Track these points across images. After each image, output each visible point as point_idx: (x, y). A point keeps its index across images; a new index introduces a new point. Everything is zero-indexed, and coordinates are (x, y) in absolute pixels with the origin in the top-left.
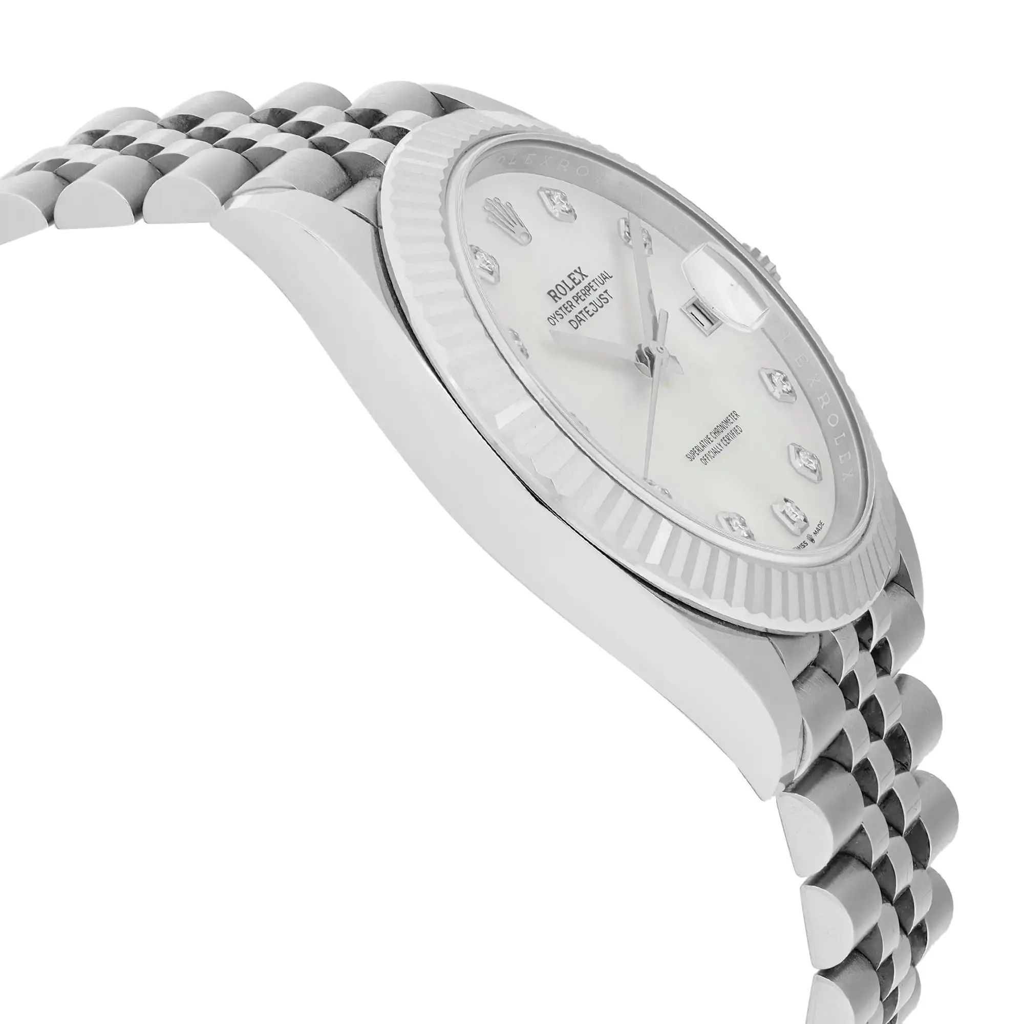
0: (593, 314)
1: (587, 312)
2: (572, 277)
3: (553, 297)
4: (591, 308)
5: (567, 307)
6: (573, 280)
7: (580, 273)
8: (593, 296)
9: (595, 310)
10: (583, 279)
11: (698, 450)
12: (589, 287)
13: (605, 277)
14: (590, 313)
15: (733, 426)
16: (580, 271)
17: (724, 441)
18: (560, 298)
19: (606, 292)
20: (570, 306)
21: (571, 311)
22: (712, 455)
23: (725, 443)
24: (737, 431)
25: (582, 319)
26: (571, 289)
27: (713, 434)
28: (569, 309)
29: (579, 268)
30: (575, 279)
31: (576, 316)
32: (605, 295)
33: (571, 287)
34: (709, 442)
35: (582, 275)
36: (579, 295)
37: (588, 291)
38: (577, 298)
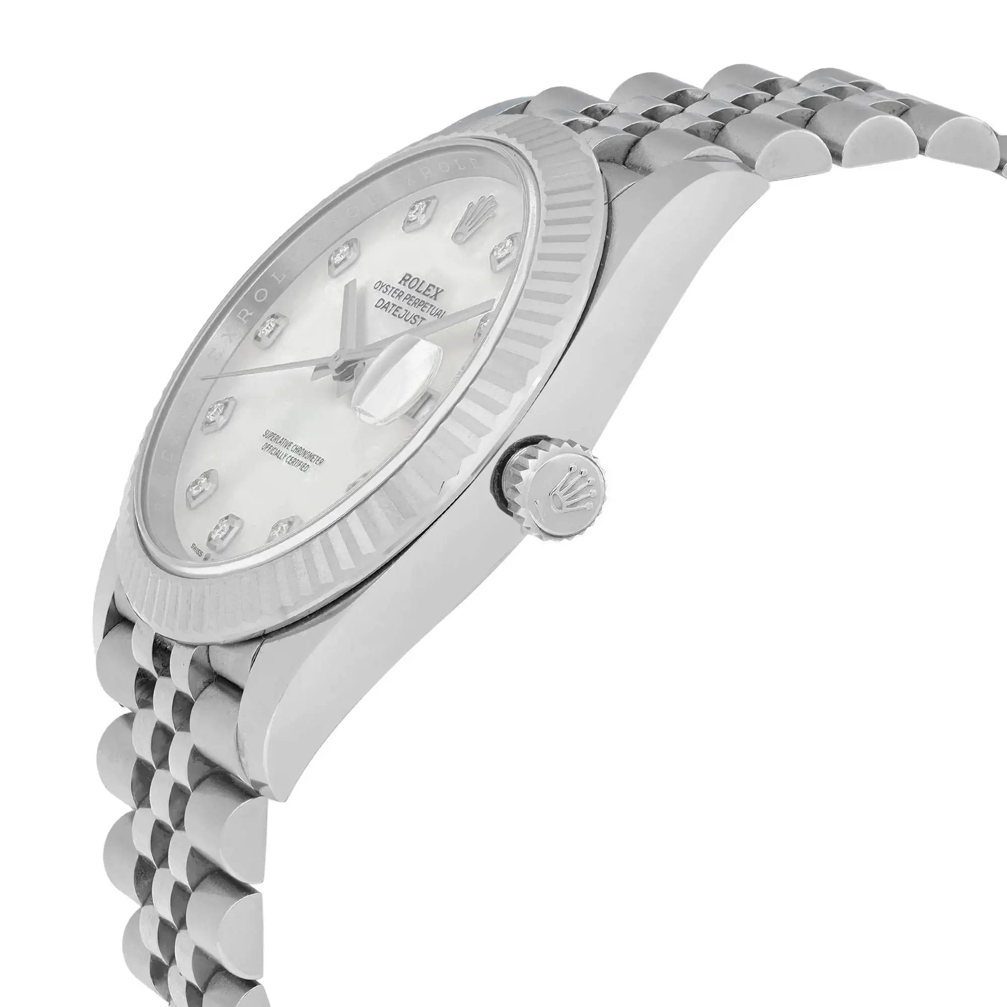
0: (395, 315)
1: (396, 310)
2: (431, 288)
3: (404, 279)
4: (402, 312)
5: (396, 293)
6: (428, 289)
7: (437, 293)
8: (415, 311)
9: (401, 316)
10: (431, 297)
11: (275, 439)
12: (423, 304)
13: (439, 314)
14: (396, 313)
15: (309, 463)
16: (440, 292)
17: (290, 458)
18: (404, 285)
19: (423, 319)
20: (398, 295)
21: (393, 297)
22: (273, 452)
23: (288, 460)
24: (304, 467)
25: (387, 308)
26: (417, 290)
27: (295, 447)
28: (395, 295)
29: (442, 290)
30: (429, 290)
31: (389, 303)
32: (419, 320)
33: (419, 290)
34: (285, 446)
35: (436, 295)
36: (413, 299)
37: (419, 305)
38: (410, 297)
